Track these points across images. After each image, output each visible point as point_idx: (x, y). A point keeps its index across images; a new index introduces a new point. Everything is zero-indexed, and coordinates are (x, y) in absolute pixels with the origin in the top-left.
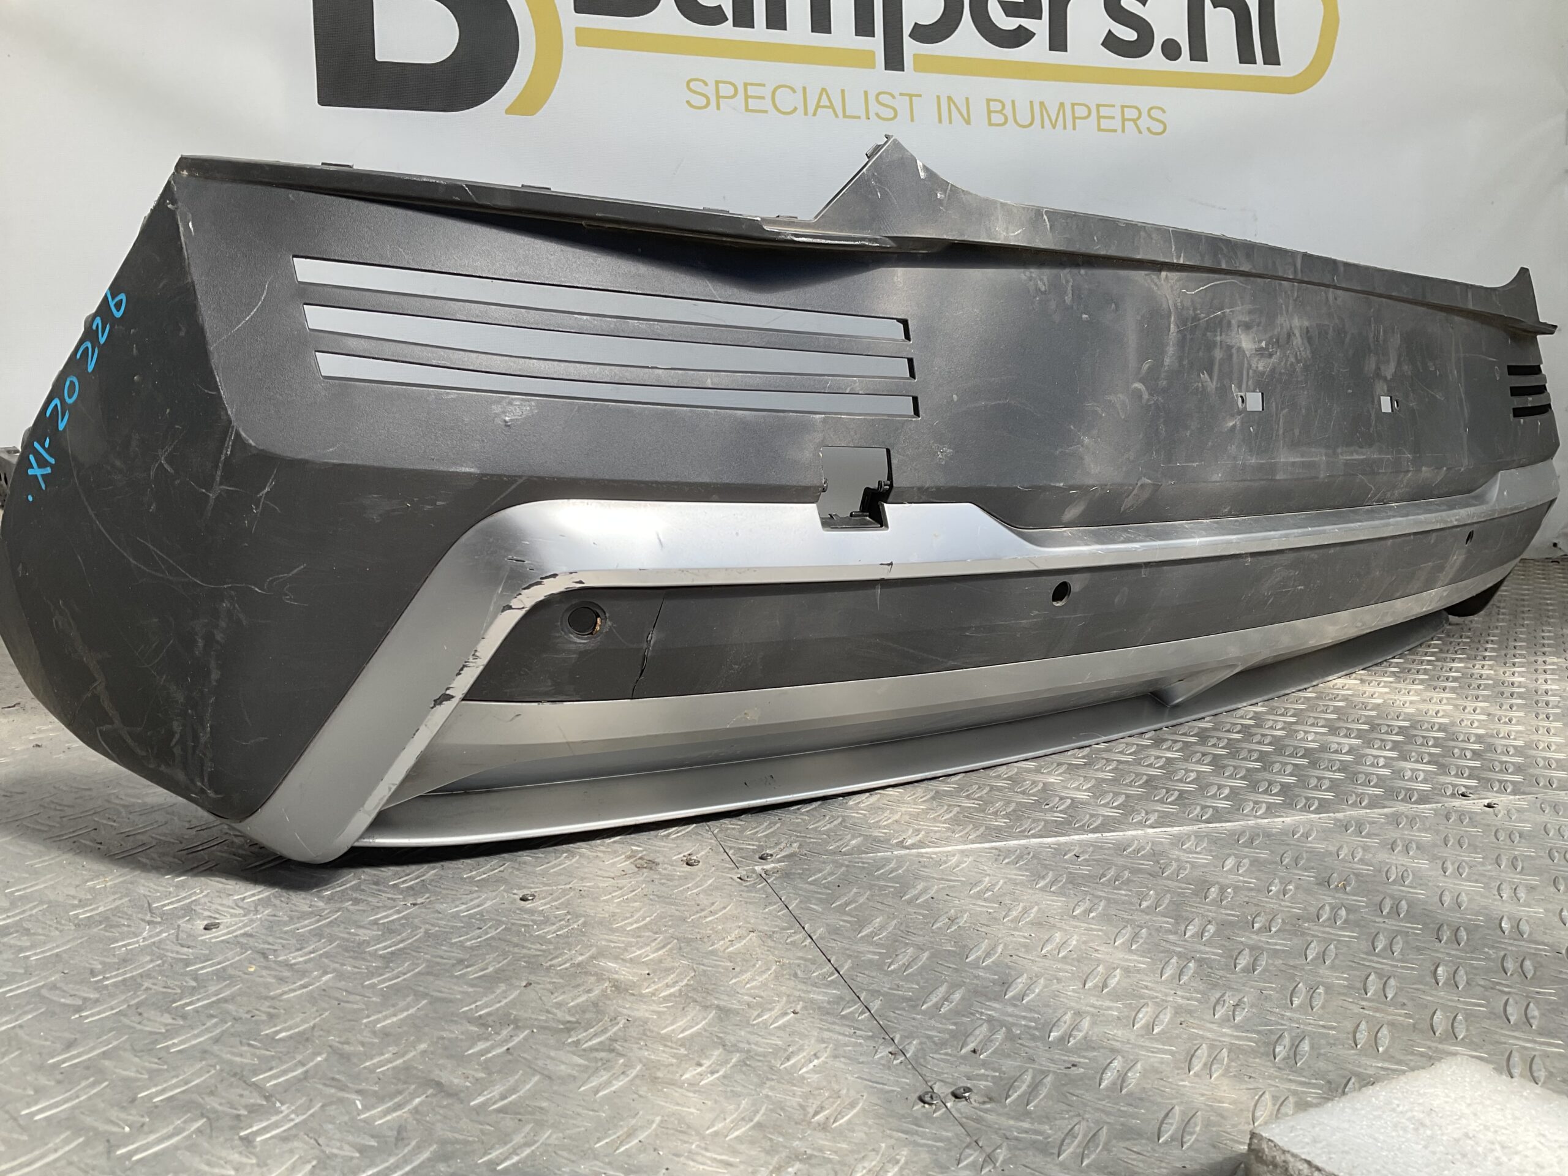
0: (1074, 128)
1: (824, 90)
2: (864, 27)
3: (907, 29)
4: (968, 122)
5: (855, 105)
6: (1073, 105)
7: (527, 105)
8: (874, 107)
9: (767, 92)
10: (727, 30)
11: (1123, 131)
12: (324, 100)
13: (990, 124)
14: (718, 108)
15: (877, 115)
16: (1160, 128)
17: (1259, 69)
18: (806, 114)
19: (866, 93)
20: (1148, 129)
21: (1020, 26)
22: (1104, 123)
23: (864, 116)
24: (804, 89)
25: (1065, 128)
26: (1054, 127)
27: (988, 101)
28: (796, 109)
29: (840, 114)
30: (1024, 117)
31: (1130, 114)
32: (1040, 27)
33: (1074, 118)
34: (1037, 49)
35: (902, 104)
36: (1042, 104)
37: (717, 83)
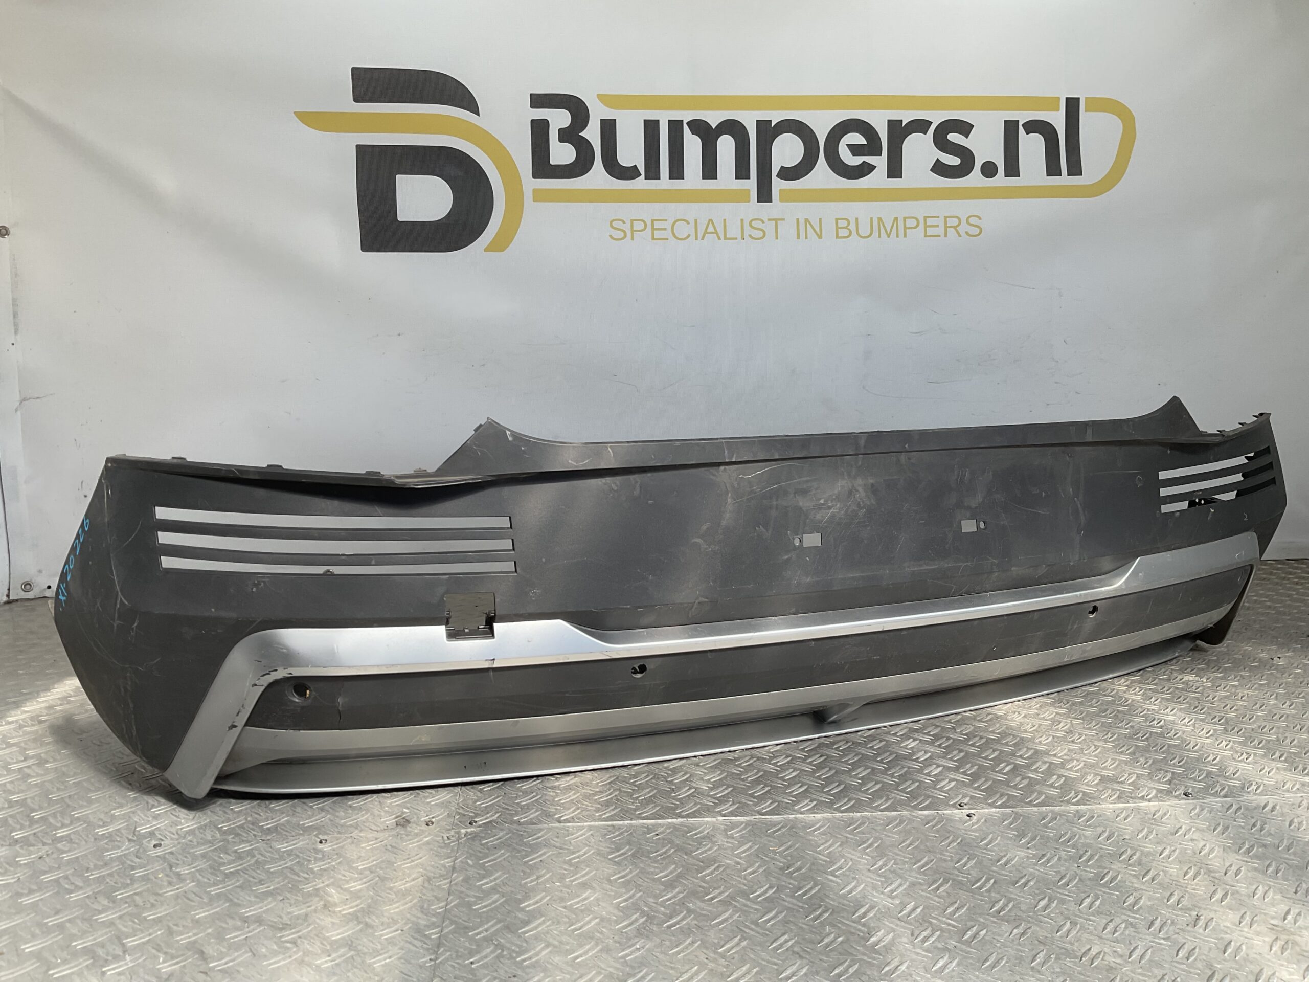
0: (905, 236)
1: (711, 220)
2: (742, 172)
3: (775, 170)
4: (820, 237)
5: (733, 231)
6: (905, 218)
7: (499, 245)
8: (748, 230)
9: (668, 225)
10: (640, 183)
11: (946, 236)
12: (365, 248)
13: (837, 237)
14: (632, 239)
15: (750, 236)
16: (977, 231)
17: (1064, 179)
18: (696, 239)
19: (742, 220)
20: (967, 233)
21: (864, 162)
22: (930, 231)
23: (739, 237)
24: (696, 220)
25: (897, 236)
26: (889, 237)
27: (837, 220)
28: (689, 236)
29: (722, 236)
30: (864, 230)
31: (953, 222)
32: (880, 162)
33: (905, 228)
34: (878, 178)
35: (769, 228)
36: (880, 219)
37: (632, 221)
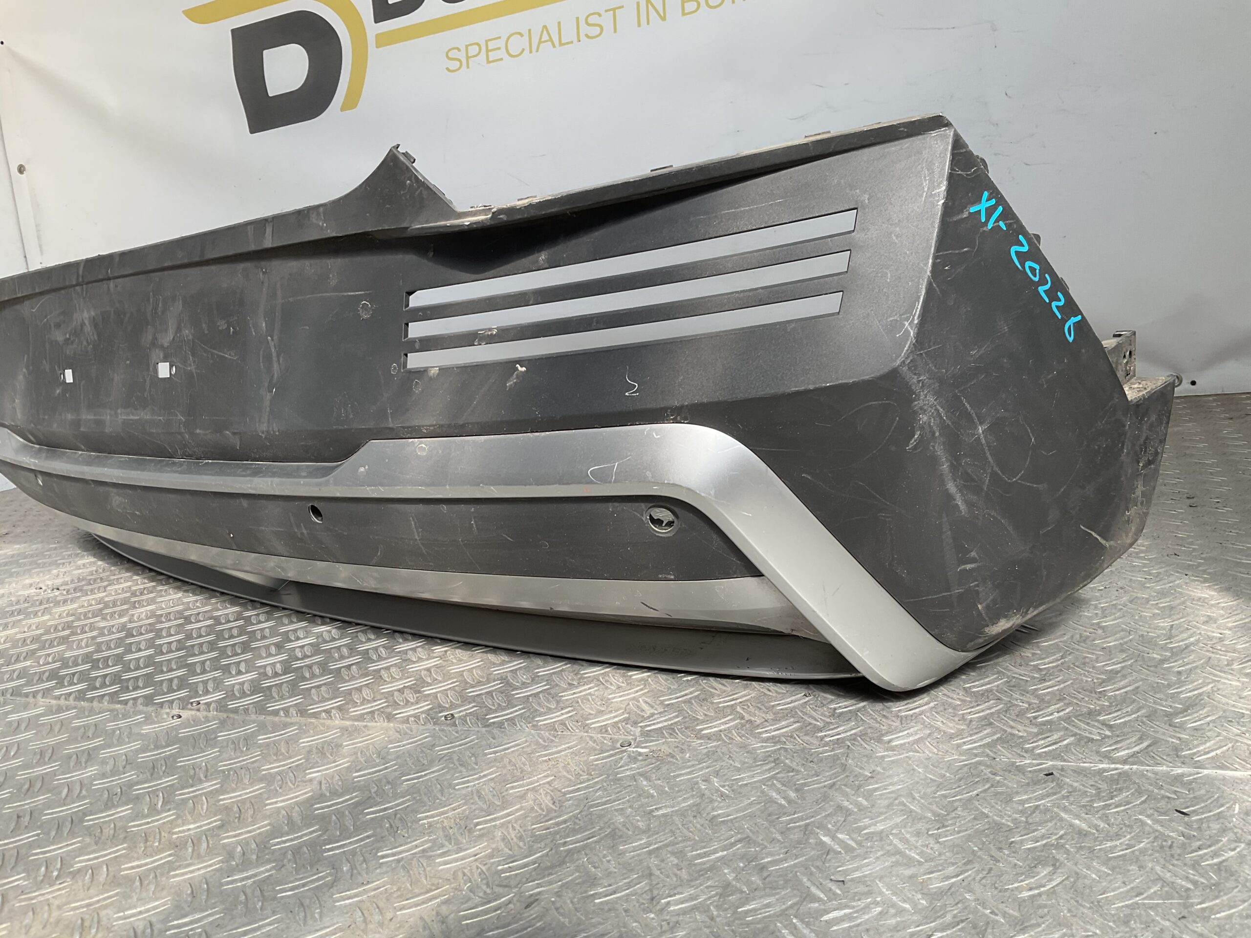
4: (663, 18)
5: (569, 33)
7: (351, 103)
8: (584, 30)
9: (501, 43)
12: (252, 132)
13: (684, 14)
14: (468, 67)
15: (586, 35)
18: (531, 52)
23: (575, 40)
24: (530, 31)
28: (523, 50)
29: (557, 44)
35: (606, 21)
37: (467, 46)
